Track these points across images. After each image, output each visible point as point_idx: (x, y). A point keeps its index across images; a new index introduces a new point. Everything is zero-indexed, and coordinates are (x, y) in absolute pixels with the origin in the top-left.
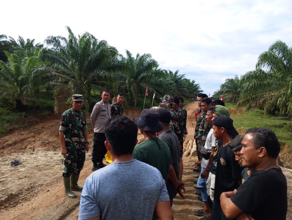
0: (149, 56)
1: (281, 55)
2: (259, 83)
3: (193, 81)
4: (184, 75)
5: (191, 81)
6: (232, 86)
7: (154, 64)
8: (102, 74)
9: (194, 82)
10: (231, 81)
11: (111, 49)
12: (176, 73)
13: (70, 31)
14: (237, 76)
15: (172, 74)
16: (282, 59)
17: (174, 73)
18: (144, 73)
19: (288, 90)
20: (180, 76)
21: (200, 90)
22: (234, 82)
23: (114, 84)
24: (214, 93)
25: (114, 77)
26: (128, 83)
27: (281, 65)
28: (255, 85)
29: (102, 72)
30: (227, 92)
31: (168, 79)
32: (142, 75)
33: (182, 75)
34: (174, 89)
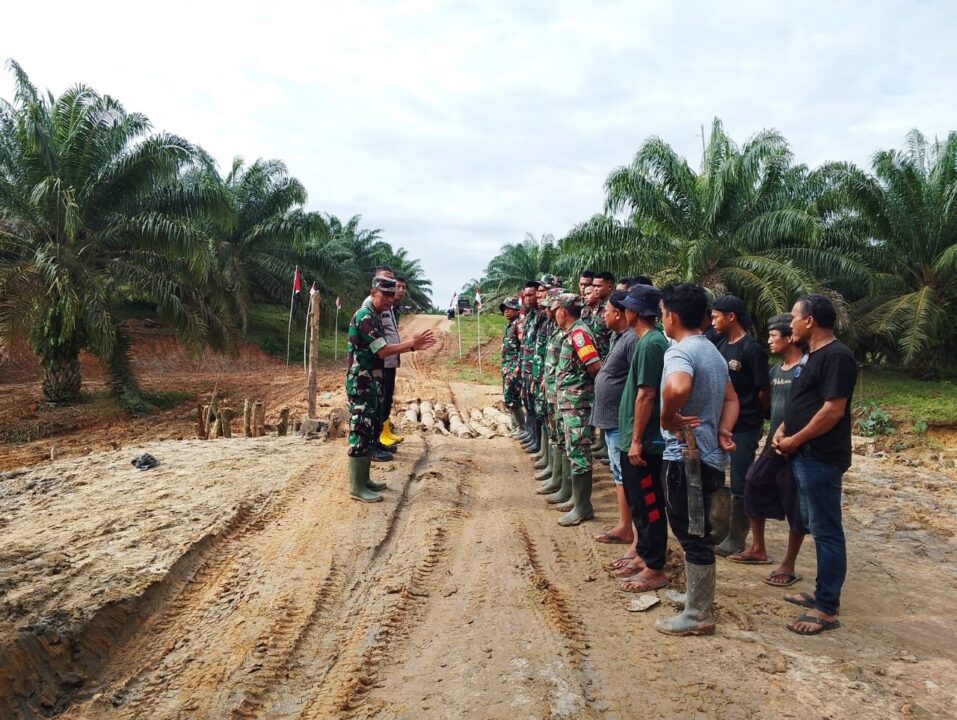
0: (278, 167)
1: (660, 179)
2: (609, 254)
3: (399, 251)
4: (378, 231)
5: (395, 252)
6: (519, 265)
7: (293, 192)
8: (150, 226)
9: (404, 253)
10: (518, 251)
11: (170, 143)
12: (353, 224)
13: (22, 76)
14: (530, 235)
15: (340, 228)
16: (664, 187)
17: (344, 224)
18: (267, 223)
19: (685, 273)
20: (366, 236)
21: (420, 278)
22: (525, 255)
23: (195, 259)
24: (464, 288)
25: (193, 235)
26: (217, 255)
27: (663, 203)
28: (600, 260)
29: (151, 221)
30: (509, 283)
31: (333, 242)
32: (257, 229)
33: (372, 230)
34: (356, 276)
